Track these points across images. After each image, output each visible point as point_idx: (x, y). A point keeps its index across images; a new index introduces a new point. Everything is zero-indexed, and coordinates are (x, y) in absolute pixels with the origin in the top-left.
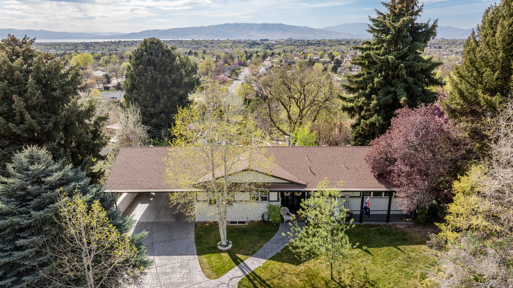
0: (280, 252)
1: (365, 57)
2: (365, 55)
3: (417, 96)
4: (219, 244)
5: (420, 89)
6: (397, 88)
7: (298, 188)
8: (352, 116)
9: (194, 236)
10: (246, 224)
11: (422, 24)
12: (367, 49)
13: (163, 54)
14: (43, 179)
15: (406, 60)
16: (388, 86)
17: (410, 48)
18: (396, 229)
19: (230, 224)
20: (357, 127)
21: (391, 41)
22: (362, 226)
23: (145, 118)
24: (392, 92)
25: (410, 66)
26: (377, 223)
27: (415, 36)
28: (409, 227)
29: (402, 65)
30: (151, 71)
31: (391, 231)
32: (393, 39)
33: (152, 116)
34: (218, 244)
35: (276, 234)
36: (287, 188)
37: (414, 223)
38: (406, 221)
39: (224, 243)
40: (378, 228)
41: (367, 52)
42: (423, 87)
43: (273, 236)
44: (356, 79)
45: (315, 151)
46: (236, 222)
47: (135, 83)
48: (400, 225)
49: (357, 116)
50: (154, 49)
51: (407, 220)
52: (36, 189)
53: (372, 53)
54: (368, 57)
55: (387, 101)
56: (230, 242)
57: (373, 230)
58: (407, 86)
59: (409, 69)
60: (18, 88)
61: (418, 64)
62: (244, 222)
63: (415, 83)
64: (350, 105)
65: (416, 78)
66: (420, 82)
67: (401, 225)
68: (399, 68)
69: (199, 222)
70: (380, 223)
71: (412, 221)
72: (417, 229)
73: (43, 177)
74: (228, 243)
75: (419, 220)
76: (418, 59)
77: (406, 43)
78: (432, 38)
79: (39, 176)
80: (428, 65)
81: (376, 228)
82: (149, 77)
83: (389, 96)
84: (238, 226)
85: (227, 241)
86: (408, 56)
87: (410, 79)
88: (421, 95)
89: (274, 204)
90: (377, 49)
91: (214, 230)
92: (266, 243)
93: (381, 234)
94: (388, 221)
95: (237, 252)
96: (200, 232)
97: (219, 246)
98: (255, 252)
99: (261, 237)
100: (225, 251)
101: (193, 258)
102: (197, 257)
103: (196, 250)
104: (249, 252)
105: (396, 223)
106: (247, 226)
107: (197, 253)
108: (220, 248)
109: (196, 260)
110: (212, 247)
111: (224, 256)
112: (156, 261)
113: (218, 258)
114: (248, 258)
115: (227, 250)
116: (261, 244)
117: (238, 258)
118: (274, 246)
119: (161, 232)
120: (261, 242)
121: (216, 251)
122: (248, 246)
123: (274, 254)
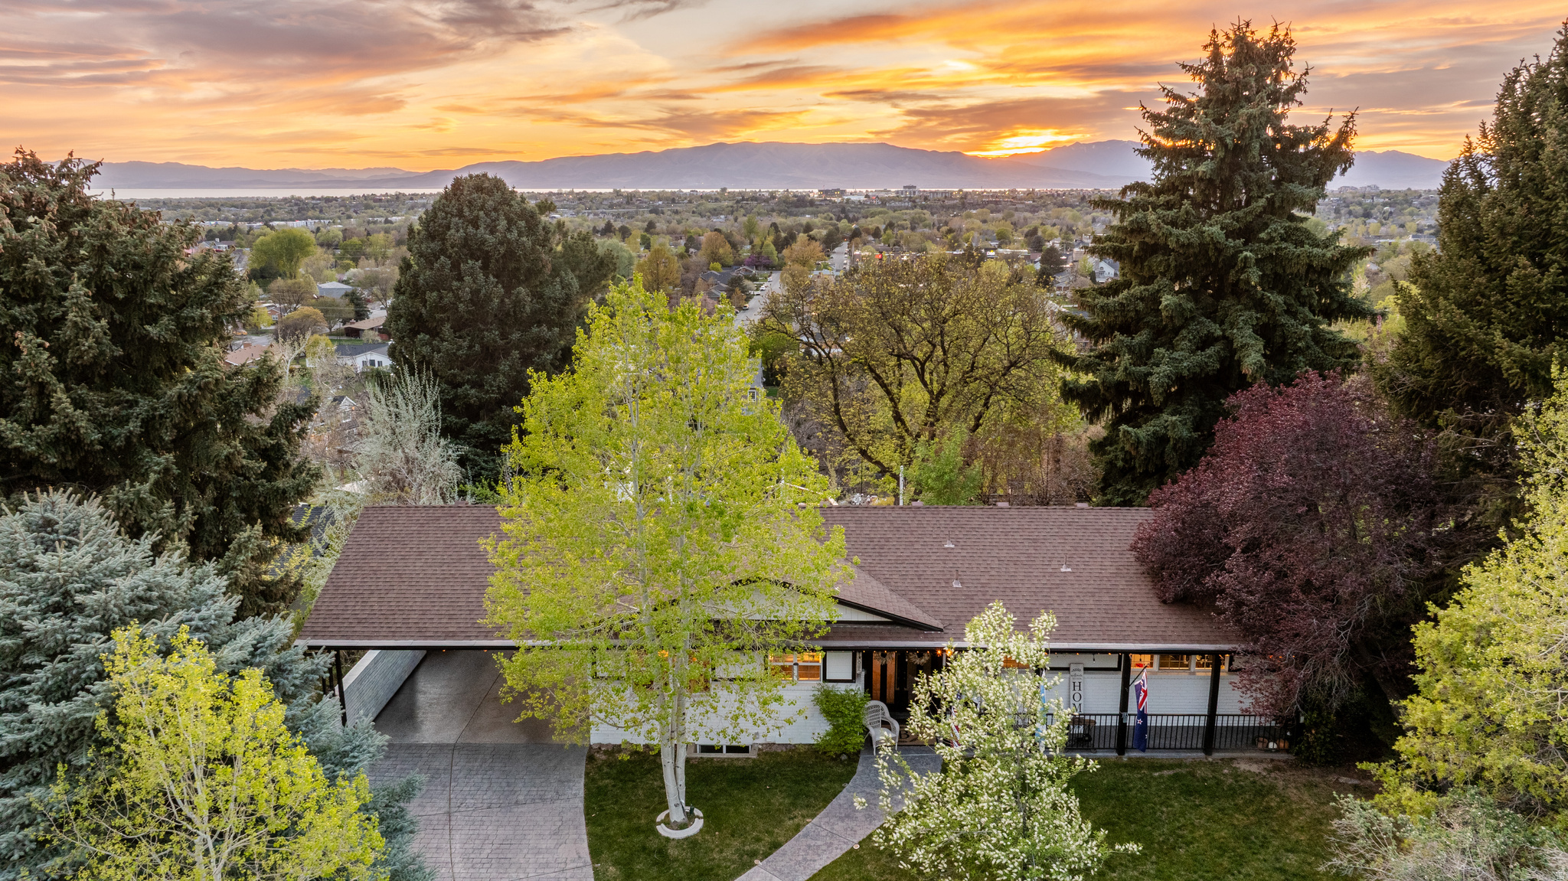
0: (857, 847)
1: (1132, 231)
2: (1132, 222)
3: (1295, 352)
4: (661, 817)
5: (1307, 328)
6: (1232, 325)
7: (917, 639)
8: (1093, 417)
9: (581, 791)
10: (752, 755)
11: (1307, 129)
12: (1135, 206)
13: (510, 222)
14: (79, 598)
15: (1261, 240)
16: (1203, 319)
17: (1271, 201)
18: (1237, 775)
19: (699, 755)
20: (1108, 448)
21: (1211, 181)
22: (1125, 766)
23: (452, 419)
24: (1217, 339)
25: (1270, 257)
26: (1174, 755)
27: (1287, 166)
28: (1277, 768)
29: (1248, 254)
30: (472, 275)
31: (1219, 783)
32: (1218, 175)
33: (473, 413)
34: (659, 818)
35: (848, 786)
36: (882, 639)
37: (1291, 757)
38: (1270, 751)
39: (678, 816)
40: (1178, 770)
41: (1135, 216)
42: (1314, 325)
43: (835, 795)
44: (1101, 300)
45: (975, 523)
46: (720, 750)
47: (423, 311)
48: (1249, 765)
49: (1108, 415)
50: (482, 208)
51: (1271, 745)
52: (55, 631)
53: (1152, 217)
54: (1138, 229)
55: (1202, 366)
56: (697, 812)
57: (1161, 777)
58: (1265, 319)
59: (1269, 267)
60: (36, 310)
61: (1298, 251)
62: (745, 750)
63: (1290, 312)
64: (1085, 379)
65: (1294, 293)
66: (1306, 309)
67: (1250, 760)
68: (1240, 265)
69: (601, 746)
70: (1183, 755)
71: (1287, 751)
72: (1303, 777)
73: (81, 591)
74: (690, 816)
75: (1309, 747)
76: (1298, 236)
77: (1259, 187)
78: (1338, 170)
79: (70, 587)
80: (1329, 255)
81: (1171, 772)
82: (466, 293)
83: (1209, 351)
84: (723, 760)
85: (688, 809)
86: (1266, 226)
87: (1276, 299)
88: (1308, 347)
89: (842, 688)
90: (1168, 206)
91: (649, 771)
92: (813, 816)
93: (1188, 792)
94: (1208, 748)
95: (717, 846)
96: (602, 779)
97: (659, 823)
98: (776, 846)
99: (797, 796)
100: (678, 841)
101: (575, 865)
102: (588, 859)
103: (585, 837)
104: (755, 846)
105: (1234, 755)
106: (754, 761)
107: (590, 846)
108: (663, 830)
109: (585, 869)
110: (638, 830)
111: (676, 860)
112: (456, 870)
113: (656, 863)
114: (753, 865)
115: (686, 839)
116: (796, 820)
117: (719, 866)
118: (839, 827)
119: (477, 779)
120: (796, 813)
121: (653, 844)
122: (754, 829)
123: (837, 854)
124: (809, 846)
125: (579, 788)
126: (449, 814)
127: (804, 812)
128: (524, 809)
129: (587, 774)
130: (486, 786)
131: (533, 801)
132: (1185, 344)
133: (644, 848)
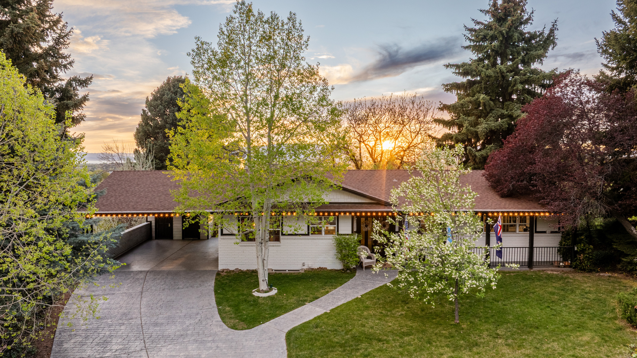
0: (360, 297)
4: (255, 290)
7: (384, 209)
11: (535, 32)
18: (547, 275)
19: (274, 272)
29: (517, 77)
31: (540, 276)
35: (351, 280)
36: (366, 209)
37: (572, 268)
38: (561, 267)
40: (518, 273)
43: (346, 282)
45: (406, 174)
46: (284, 271)
48: (552, 272)
51: (561, 264)
56: (274, 288)
62: (298, 270)
69: (223, 271)
71: (570, 266)
72: (580, 275)
74: (271, 289)
75: (581, 262)
78: (551, 48)
81: (514, 274)
84: (287, 274)
89: (347, 238)
91: (249, 277)
92: (335, 288)
93: (525, 279)
94: (530, 267)
95: (285, 299)
96: (224, 280)
97: (254, 292)
98: (317, 298)
99: (326, 283)
100: (264, 298)
101: (207, 308)
102: (215, 305)
103: (214, 298)
104: (306, 298)
105: (544, 269)
106: (302, 273)
107: (216, 301)
108: (256, 294)
109: (213, 309)
110: (243, 295)
111: (263, 304)
112: (142, 310)
113: (252, 305)
114: (305, 304)
115: (269, 297)
116: (326, 290)
117: (286, 305)
118: (349, 291)
119: (158, 281)
120: (326, 287)
121: (250, 298)
122: (304, 292)
123: (350, 299)
124: (334, 298)
125: (212, 283)
126: (142, 293)
127: (331, 287)
128: (183, 290)
129: (216, 279)
130: (162, 284)
131: (187, 287)
132: (492, 119)
133: (245, 301)
